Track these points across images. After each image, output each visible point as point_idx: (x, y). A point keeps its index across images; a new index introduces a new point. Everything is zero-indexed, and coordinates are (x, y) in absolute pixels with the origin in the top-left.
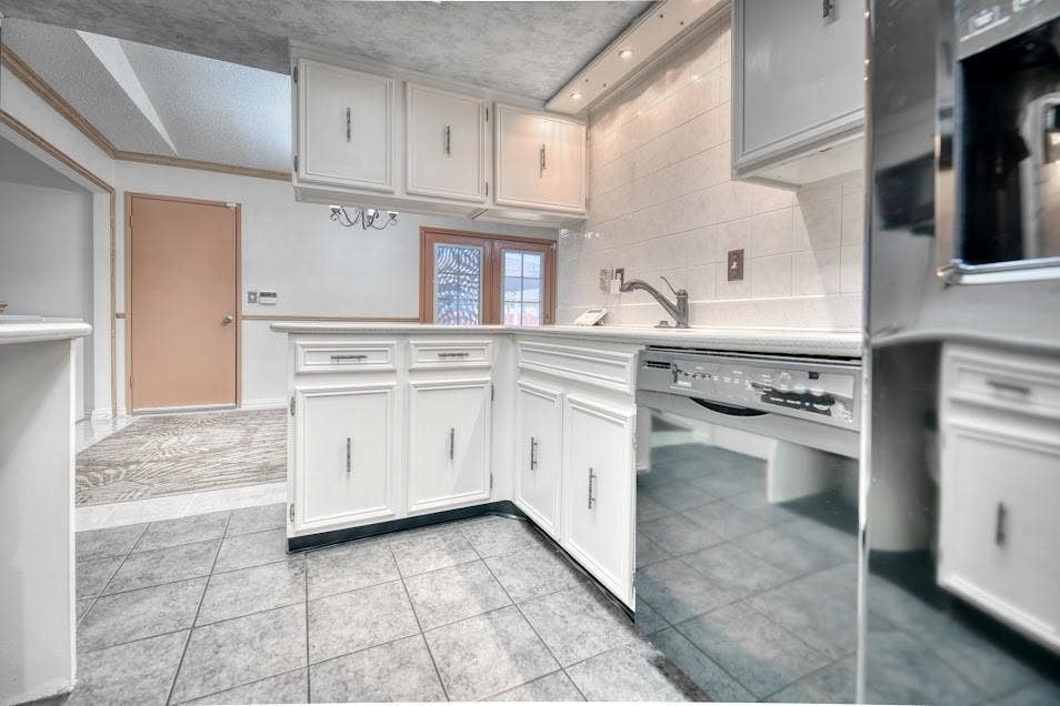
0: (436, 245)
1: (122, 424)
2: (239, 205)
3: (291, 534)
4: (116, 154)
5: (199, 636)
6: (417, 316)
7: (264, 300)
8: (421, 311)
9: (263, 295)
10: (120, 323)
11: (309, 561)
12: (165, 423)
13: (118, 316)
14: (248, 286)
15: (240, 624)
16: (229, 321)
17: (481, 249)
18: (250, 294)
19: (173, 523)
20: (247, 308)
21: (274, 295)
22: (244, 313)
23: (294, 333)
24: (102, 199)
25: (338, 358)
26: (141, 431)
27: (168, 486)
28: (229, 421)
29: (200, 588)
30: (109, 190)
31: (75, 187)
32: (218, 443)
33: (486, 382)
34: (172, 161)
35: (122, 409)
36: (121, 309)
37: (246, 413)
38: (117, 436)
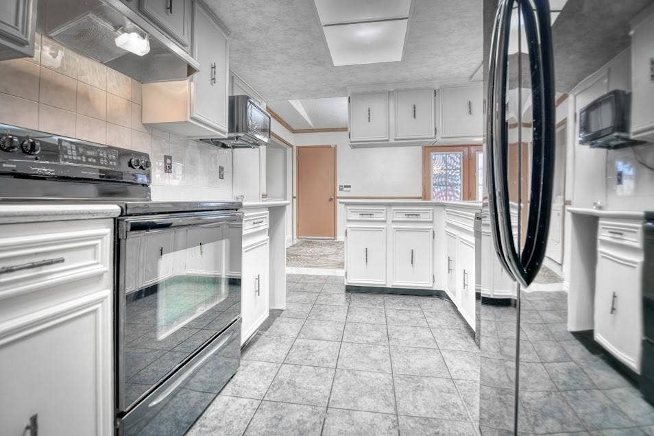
0: (432, 153)
1: (295, 243)
2: (336, 146)
3: (346, 284)
4: (294, 131)
5: (316, 307)
6: (420, 195)
7: (346, 189)
8: (423, 192)
9: (345, 186)
10: (295, 200)
11: (352, 296)
12: (309, 243)
13: (294, 197)
14: (340, 182)
15: (327, 307)
16: (332, 199)
17: (461, 153)
18: (340, 186)
19: (310, 276)
20: (339, 193)
21: (350, 186)
22: (338, 196)
23: (347, 204)
24: (289, 150)
25: (362, 214)
26: (301, 245)
27: (309, 265)
28: (331, 245)
29: (317, 295)
30: (291, 146)
31: (281, 147)
32: (326, 252)
33: (430, 229)
34: (312, 131)
35: (295, 237)
36: (295, 195)
37: (338, 242)
38: (294, 246)
